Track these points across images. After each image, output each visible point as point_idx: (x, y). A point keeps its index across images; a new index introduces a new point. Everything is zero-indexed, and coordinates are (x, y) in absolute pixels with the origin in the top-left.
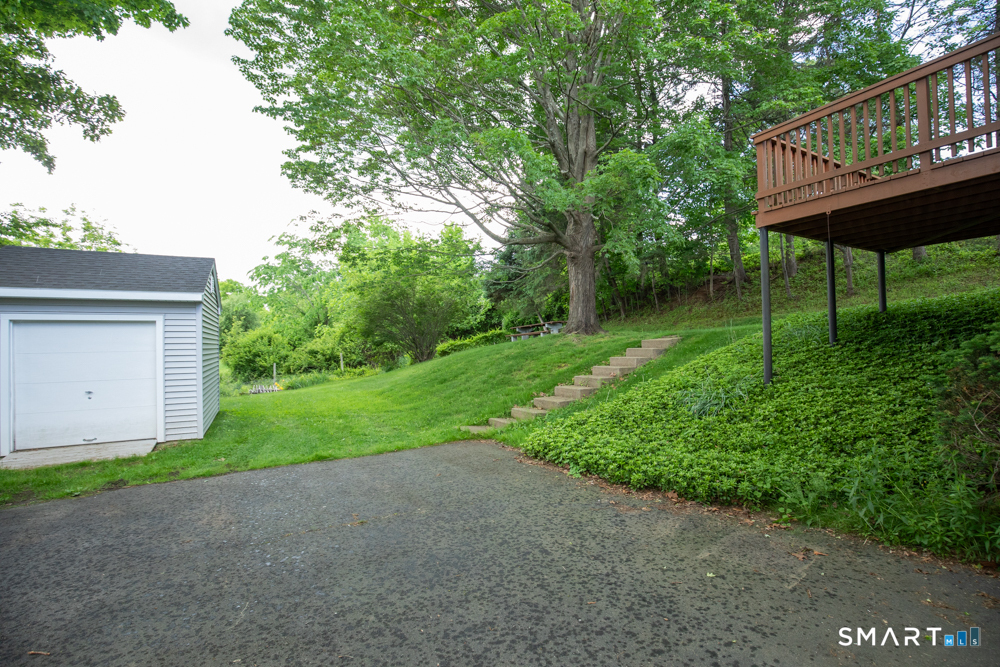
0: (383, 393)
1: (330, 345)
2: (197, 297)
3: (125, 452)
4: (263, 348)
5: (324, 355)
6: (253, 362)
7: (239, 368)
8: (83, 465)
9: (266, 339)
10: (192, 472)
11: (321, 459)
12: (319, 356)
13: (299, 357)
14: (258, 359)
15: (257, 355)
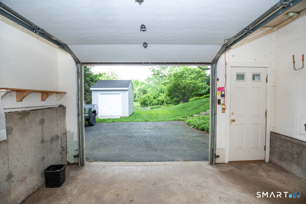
0: (169, 110)
1: (163, 98)
2: (127, 89)
3: (116, 118)
4: (147, 99)
5: (161, 101)
6: (145, 102)
7: (142, 104)
8: (110, 119)
9: (148, 97)
10: (125, 121)
11: (146, 121)
12: (160, 101)
13: (155, 101)
14: (146, 102)
15: (145, 101)
